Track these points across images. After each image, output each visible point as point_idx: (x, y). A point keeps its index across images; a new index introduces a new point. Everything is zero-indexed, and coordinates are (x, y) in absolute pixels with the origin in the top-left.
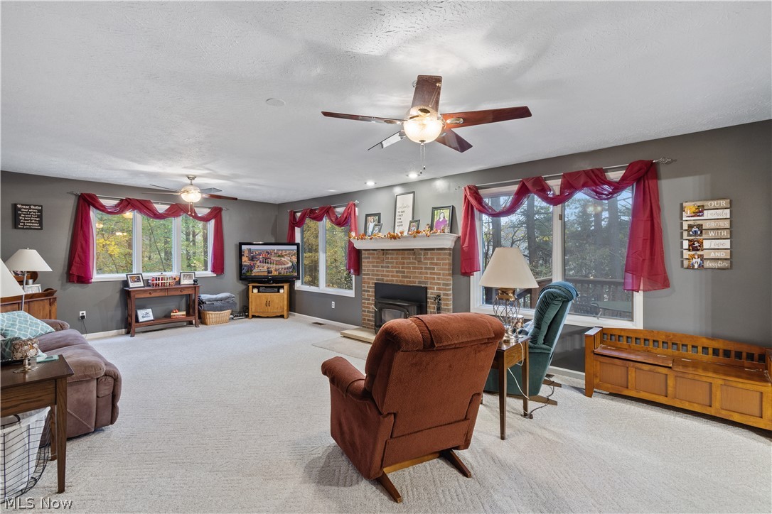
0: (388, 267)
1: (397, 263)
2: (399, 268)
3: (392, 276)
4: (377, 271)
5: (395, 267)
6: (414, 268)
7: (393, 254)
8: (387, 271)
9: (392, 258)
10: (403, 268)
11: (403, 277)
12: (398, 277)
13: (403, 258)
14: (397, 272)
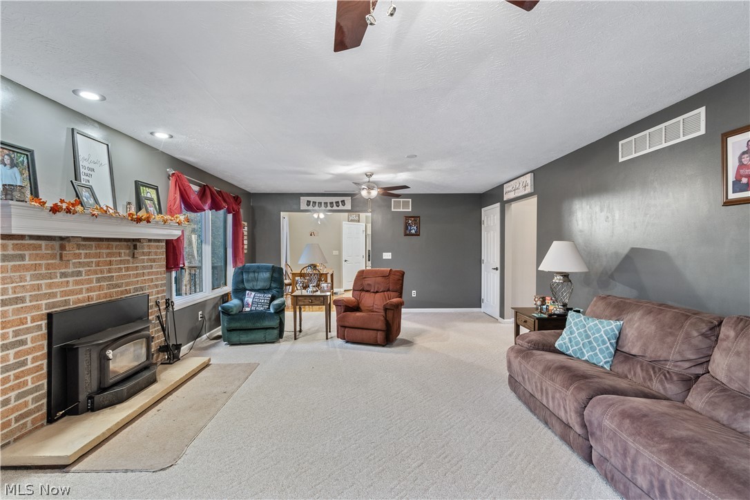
0: (79, 274)
1: (98, 264)
2: (102, 272)
3: (88, 290)
4: (50, 286)
5: (95, 272)
6: (127, 269)
7: (90, 247)
8: (77, 283)
9: (87, 256)
10: (109, 271)
11: (109, 287)
12: (100, 288)
13: (108, 255)
14: (98, 280)
